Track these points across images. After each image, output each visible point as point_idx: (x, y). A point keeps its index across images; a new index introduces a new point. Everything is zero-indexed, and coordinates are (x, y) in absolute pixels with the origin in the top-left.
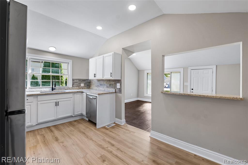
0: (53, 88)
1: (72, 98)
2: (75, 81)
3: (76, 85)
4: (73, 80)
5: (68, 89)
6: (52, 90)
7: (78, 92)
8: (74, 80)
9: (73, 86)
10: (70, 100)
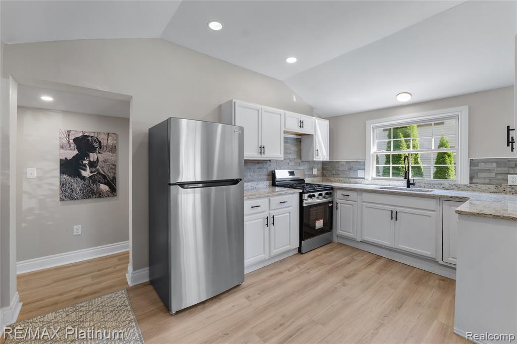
0: (409, 181)
1: (435, 213)
2: (482, 166)
3: (485, 178)
4: (472, 163)
5: (453, 189)
6: (408, 186)
7: (452, 197)
8: (478, 162)
9: (474, 181)
10: (430, 216)
